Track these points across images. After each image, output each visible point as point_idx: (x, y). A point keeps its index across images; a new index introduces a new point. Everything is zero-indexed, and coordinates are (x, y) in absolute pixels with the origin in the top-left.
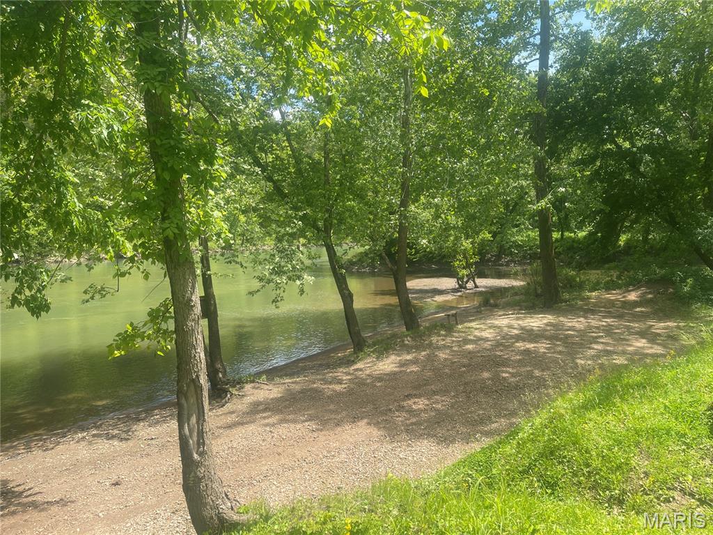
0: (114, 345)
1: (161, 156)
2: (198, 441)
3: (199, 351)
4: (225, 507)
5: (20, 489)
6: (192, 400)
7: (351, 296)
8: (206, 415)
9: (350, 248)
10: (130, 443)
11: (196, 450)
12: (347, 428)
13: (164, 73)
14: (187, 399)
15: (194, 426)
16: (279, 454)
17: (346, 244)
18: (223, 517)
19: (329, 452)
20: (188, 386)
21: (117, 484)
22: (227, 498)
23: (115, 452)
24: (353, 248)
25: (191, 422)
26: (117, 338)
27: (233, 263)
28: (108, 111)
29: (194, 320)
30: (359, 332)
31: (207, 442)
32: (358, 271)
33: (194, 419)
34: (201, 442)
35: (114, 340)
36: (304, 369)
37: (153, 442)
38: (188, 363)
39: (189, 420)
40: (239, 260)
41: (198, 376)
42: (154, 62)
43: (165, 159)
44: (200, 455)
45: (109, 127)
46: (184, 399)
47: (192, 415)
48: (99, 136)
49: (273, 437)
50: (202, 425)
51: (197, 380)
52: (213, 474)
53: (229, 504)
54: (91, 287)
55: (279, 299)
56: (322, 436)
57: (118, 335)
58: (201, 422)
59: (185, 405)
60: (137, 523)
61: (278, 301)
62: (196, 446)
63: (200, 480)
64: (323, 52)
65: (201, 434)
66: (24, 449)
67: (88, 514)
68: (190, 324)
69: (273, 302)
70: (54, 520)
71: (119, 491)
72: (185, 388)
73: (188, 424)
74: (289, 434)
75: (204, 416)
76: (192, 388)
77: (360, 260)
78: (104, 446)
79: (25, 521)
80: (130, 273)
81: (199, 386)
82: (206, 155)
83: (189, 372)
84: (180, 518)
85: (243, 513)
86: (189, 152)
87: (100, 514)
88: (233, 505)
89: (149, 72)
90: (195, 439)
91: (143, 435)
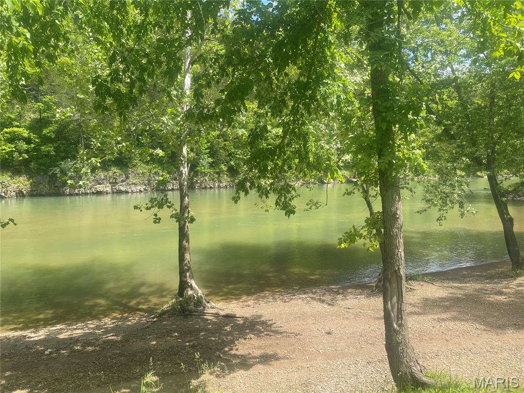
0: (343, 239)
1: (381, 112)
2: (398, 316)
3: (400, 250)
4: (416, 369)
5: (270, 322)
6: (394, 285)
7: (511, 220)
8: (404, 298)
9: (506, 179)
10: (336, 308)
11: (396, 321)
12: (509, 332)
13: (387, 55)
14: (390, 284)
15: (395, 304)
16: (447, 341)
17: (501, 175)
18: (415, 376)
19: (492, 348)
20: (392, 276)
21: (329, 333)
22: (418, 363)
23: (326, 312)
24: (509, 179)
25: (393, 301)
26: (345, 235)
27: (405, 189)
28: (339, 86)
29: (398, 228)
30: (518, 253)
31: (404, 317)
32: (513, 200)
33: (395, 299)
34: (400, 316)
35: (343, 236)
36: (465, 277)
37: (350, 310)
38: (392, 258)
39: (391, 299)
40: (409, 186)
41: (399, 269)
42: (380, 48)
43: (384, 114)
44: (399, 326)
45: (339, 97)
46: (388, 283)
47: (394, 296)
48: (331, 103)
49: (441, 326)
50: (401, 305)
51: (398, 271)
52: (407, 342)
53: (419, 368)
54: (310, 201)
55: (443, 218)
56: (485, 335)
57: (346, 233)
58: (400, 302)
59: (389, 288)
60: (344, 363)
61: (441, 219)
62: (396, 319)
63: (399, 344)
64: (516, 18)
65: (400, 311)
66: (272, 299)
67: (312, 349)
68: (395, 230)
69: (437, 220)
70: (292, 347)
71: (331, 339)
72: (390, 276)
73: (391, 302)
74: (455, 327)
75: (402, 298)
76: (394, 276)
77: (515, 189)
78: (318, 307)
79: (277, 344)
80: (354, 193)
81: (400, 277)
82: (414, 109)
83: (393, 265)
84: (373, 368)
85: (430, 377)
86: (401, 108)
87: (320, 351)
88: (422, 369)
89: (378, 56)
90: (396, 314)
91: (342, 305)
